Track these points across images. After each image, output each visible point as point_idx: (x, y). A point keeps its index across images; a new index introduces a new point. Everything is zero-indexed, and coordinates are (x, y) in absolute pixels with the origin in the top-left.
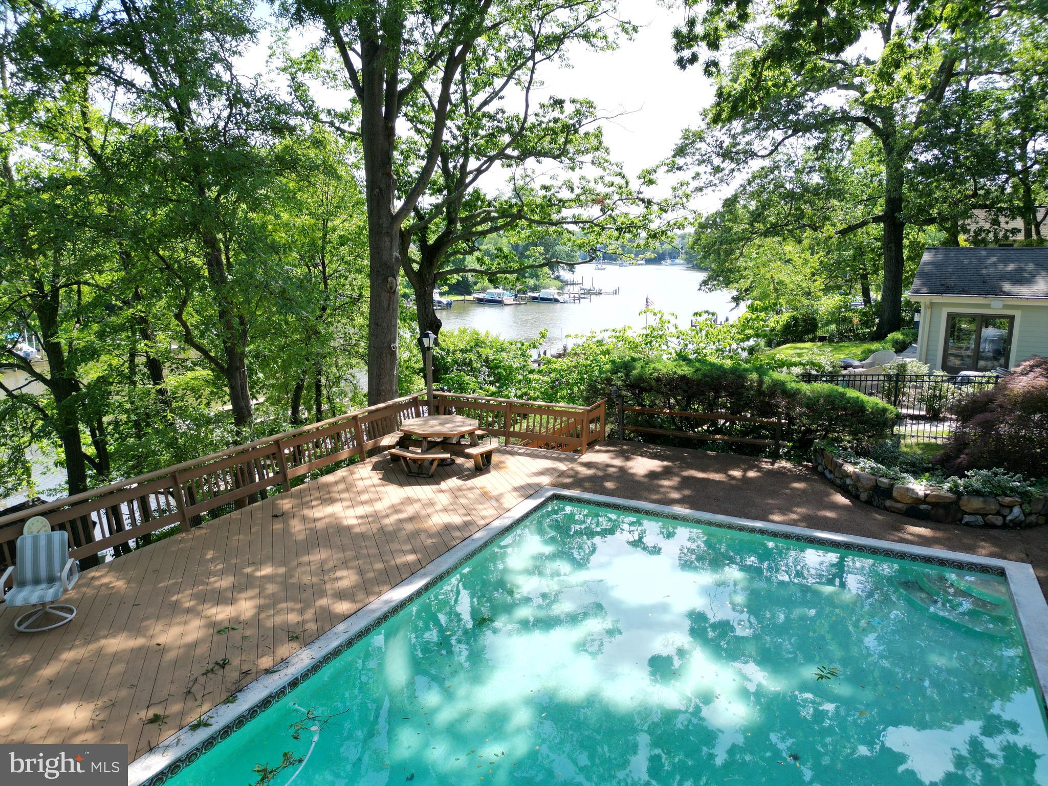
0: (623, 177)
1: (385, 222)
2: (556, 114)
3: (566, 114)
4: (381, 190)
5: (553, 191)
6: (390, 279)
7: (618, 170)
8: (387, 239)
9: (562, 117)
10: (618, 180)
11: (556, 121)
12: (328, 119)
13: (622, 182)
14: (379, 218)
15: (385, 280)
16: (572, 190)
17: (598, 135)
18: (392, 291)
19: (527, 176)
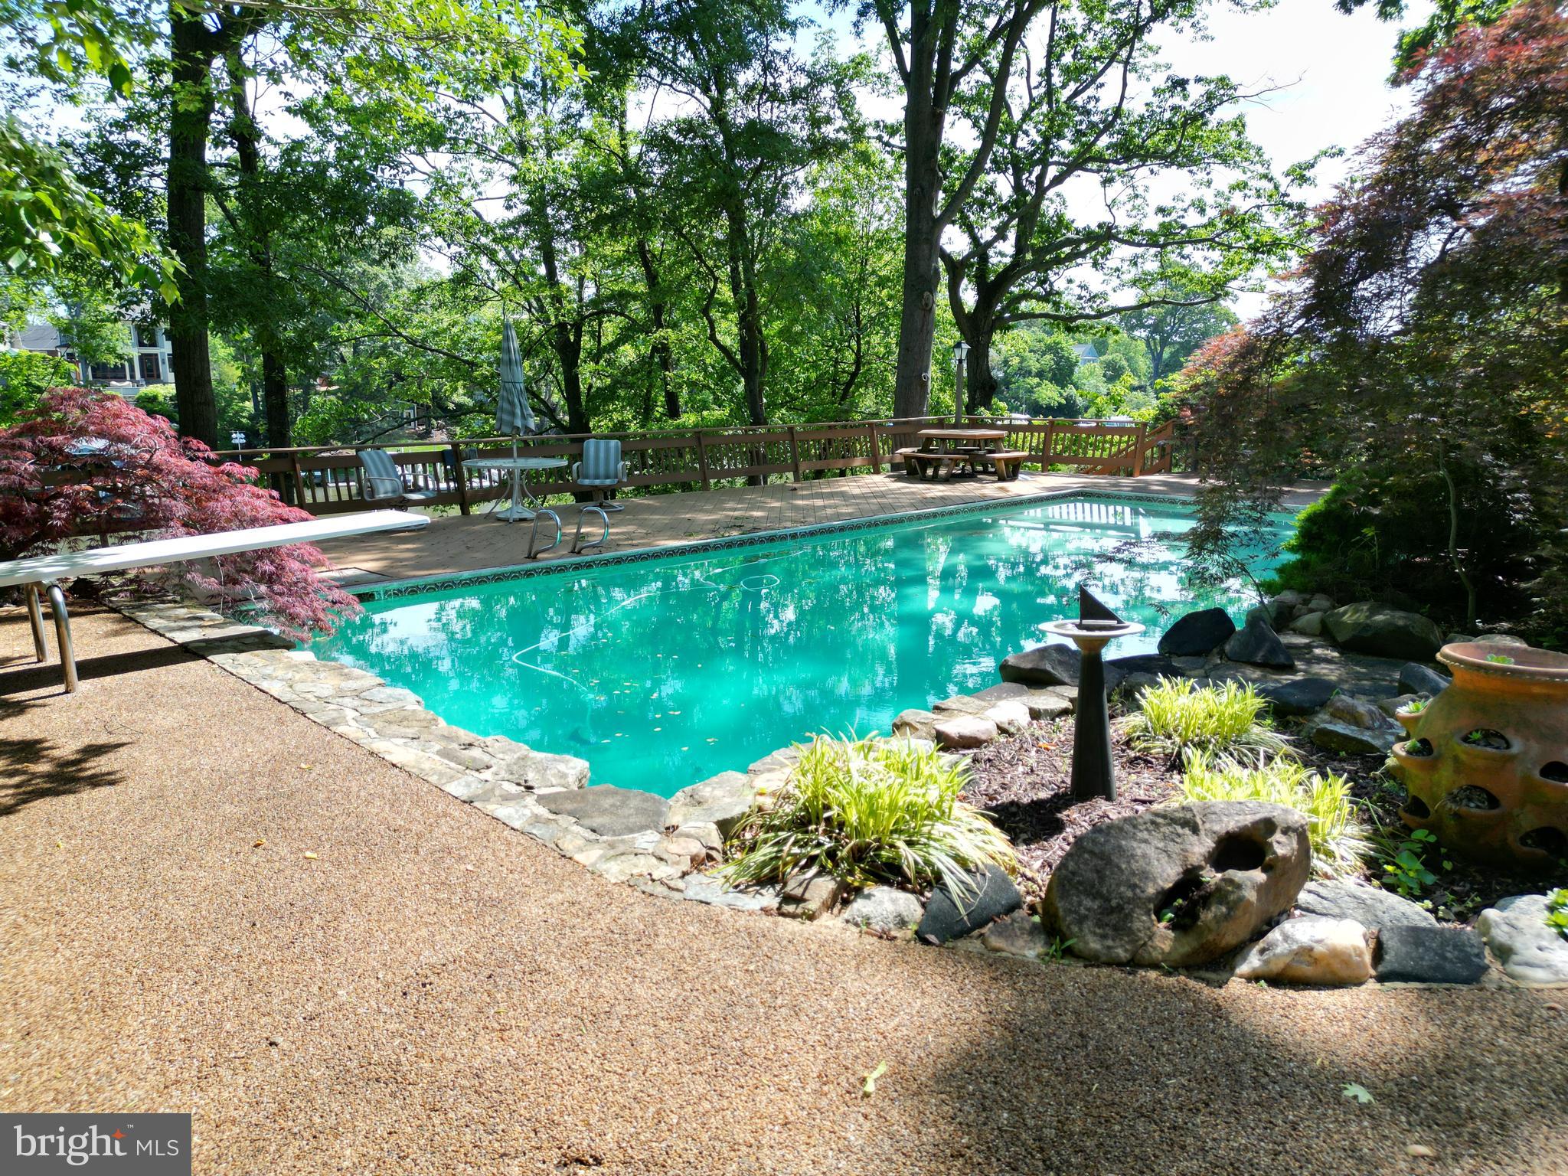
0: (1271, 180)
1: (925, 227)
2: (1177, 100)
3: (1191, 100)
4: (923, 189)
5: (1174, 216)
6: (926, 294)
7: (1262, 170)
8: (925, 247)
9: (1182, 103)
10: (1264, 184)
11: (1175, 109)
12: (875, 134)
13: (1271, 186)
14: (919, 222)
15: (921, 295)
16: (1202, 211)
17: (1239, 125)
18: (928, 309)
19: (1137, 196)
